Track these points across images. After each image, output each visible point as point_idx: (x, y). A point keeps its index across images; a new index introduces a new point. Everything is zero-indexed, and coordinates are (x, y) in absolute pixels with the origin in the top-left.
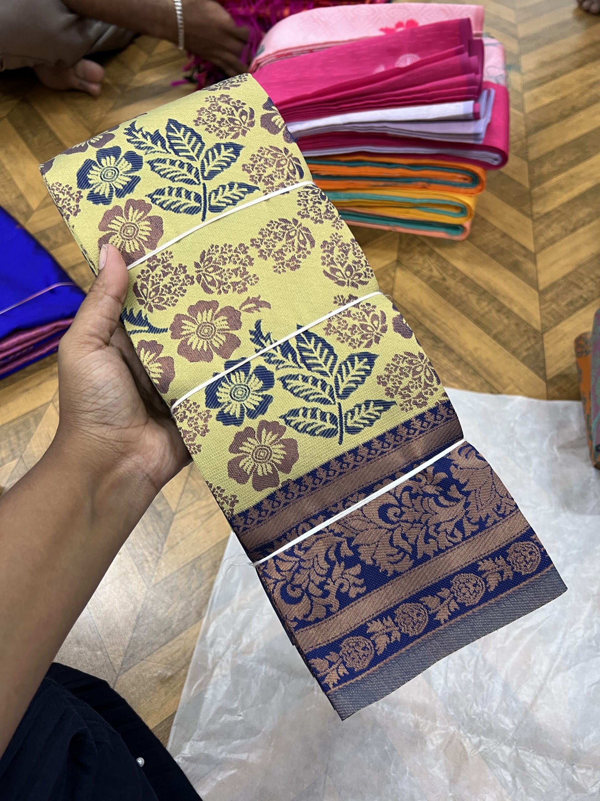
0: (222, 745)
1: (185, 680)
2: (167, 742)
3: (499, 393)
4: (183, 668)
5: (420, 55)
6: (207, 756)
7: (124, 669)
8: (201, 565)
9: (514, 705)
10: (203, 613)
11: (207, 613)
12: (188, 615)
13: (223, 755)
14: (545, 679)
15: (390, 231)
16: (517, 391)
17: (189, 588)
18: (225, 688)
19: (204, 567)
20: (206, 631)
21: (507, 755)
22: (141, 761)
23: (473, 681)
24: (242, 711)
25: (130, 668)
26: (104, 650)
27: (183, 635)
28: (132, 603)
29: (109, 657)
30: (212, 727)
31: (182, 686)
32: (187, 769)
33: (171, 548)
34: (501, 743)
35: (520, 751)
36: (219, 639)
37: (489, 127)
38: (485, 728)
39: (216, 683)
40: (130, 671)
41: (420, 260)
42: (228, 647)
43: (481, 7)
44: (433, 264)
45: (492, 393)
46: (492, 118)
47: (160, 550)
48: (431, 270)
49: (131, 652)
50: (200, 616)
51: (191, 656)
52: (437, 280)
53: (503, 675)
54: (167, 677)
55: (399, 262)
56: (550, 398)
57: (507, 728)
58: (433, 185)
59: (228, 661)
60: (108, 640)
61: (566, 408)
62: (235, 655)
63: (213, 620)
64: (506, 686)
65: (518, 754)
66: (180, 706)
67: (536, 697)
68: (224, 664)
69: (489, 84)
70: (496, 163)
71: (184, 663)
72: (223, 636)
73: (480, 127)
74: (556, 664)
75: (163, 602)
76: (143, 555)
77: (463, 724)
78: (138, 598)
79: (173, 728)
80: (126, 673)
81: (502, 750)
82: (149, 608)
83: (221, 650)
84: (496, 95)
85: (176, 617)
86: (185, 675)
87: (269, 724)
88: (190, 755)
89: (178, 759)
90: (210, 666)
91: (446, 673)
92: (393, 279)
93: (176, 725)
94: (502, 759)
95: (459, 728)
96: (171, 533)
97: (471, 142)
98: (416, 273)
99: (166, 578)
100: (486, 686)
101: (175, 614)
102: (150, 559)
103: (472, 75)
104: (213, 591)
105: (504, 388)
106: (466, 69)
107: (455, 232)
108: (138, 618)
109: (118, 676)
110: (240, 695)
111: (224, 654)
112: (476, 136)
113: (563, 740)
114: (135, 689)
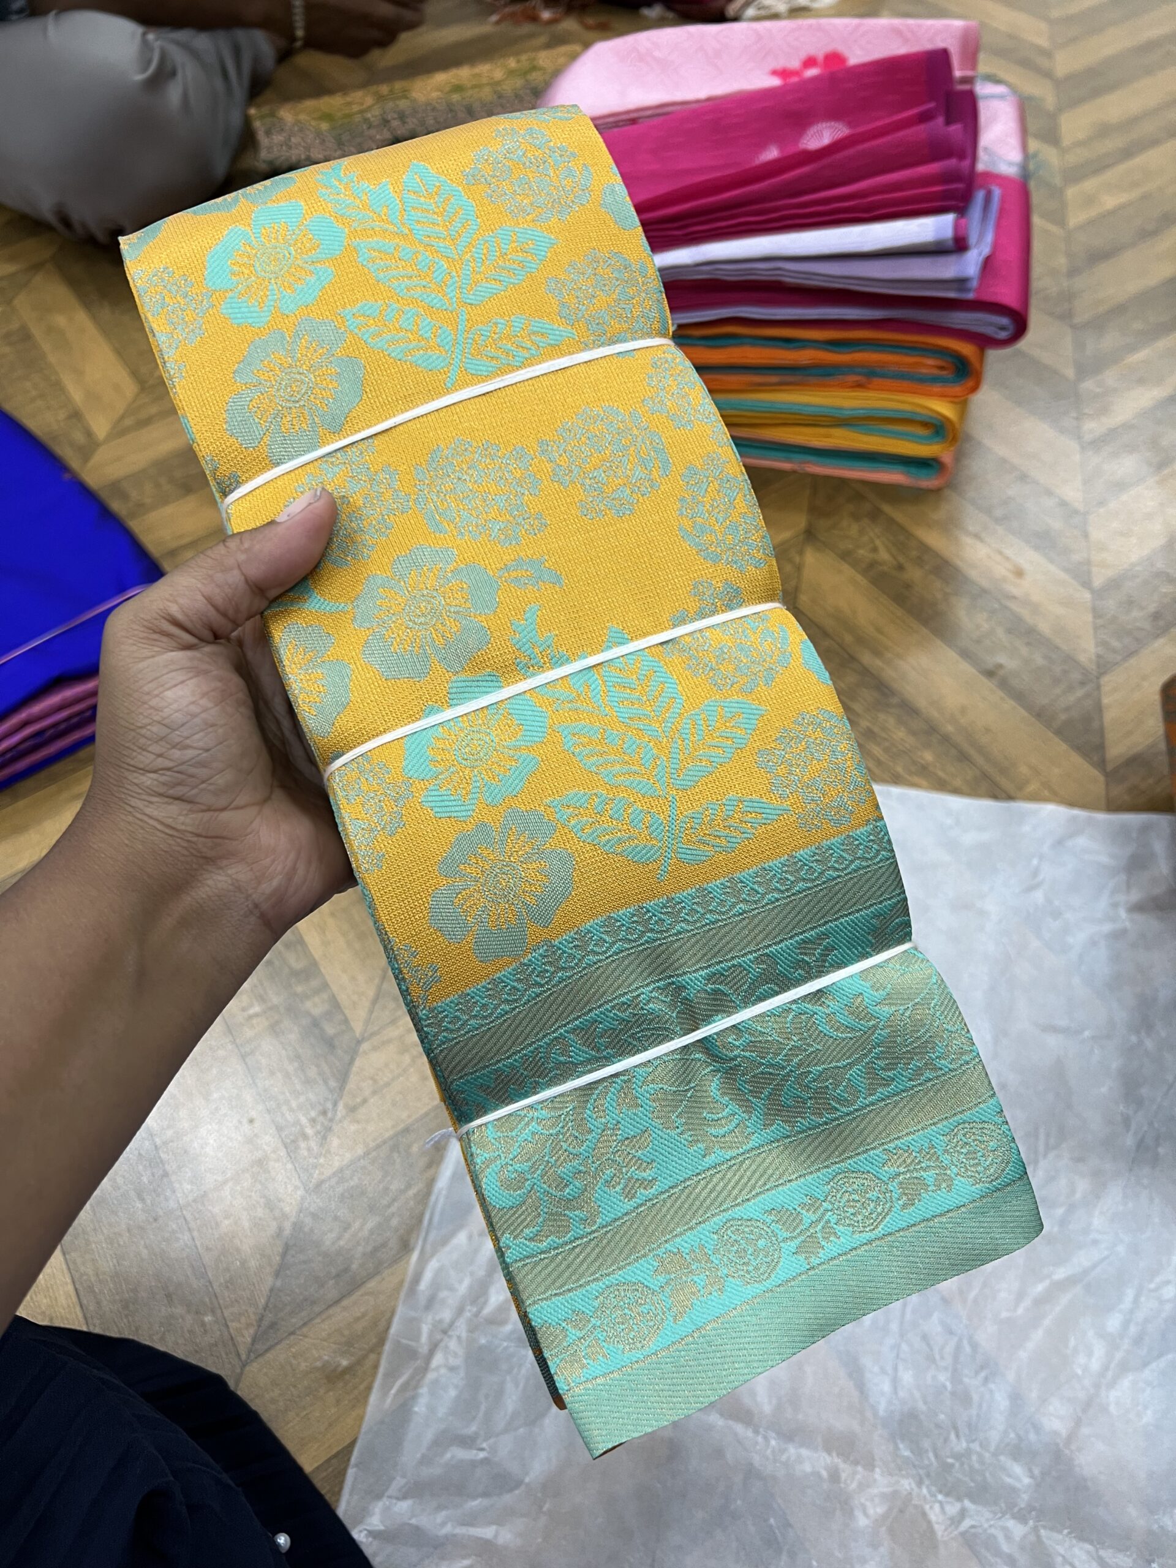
0: (446, 1508)
1: (374, 1375)
2: (338, 1501)
3: (1010, 798)
4: (372, 1350)
5: (850, 124)
6: (417, 1529)
7: (255, 1353)
8: (410, 1146)
9: (1032, 1436)
10: (412, 1241)
11: (420, 1242)
12: (384, 1245)
13: (448, 1529)
14: (1097, 1386)
15: (794, 472)
16: (1046, 793)
17: (386, 1189)
18: (453, 1393)
19: (415, 1149)
20: (417, 1278)
21: (1018, 1539)
22: (283, 1540)
23: (948, 1384)
24: (485, 1440)
25: (267, 1351)
26: (219, 1311)
27: (372, 1284)
28: (275, 1219)
29: (227, 1326)
30: (427, 1472)
31: (369, 1388)
32: (375, 1554)
33: (352, 1110)
34: (1004, 1514)
35: (1043, 1532)
36: (443, 1294)
37: (988, 264)
38: (972, 1484)
39: (436, 1382)
40: (269, 1356)
41: (854, 529)
42: (460, 1311)
43: (972, 23)
44: (878, 537)
45: (995, 797)
46: (996, 245)
47: (330, 1115)
48: (875, 550)
49: (269, 1317)
50: (406, 1247)
51: (388, 1328)
52: (885, 568)
53: (1011, 1376)
54: (340, 1369)
55: (810, 535)
56: (1113, 806)
57: (1018, 1485)
58: (877, 381)
59: (459, 1338)
60: (226, 1294)
61: (1145, 829)
62: (473, 1329)
63: (433, 1255)
64: (1016, 1398)
65: (1038, 1537)
66: (365, 1427)
67: (1078, 1423)
68: (453, 1344)
69: (990, 177)
70: (1003, 335)
71: (374, 1340)
72: (451, 1289)
73: (970, 264)
74: (1119, 1355)
75: (336, 1218)
76: (297, 1122)
77: (928, 1475)
78: (287, 1209)
79: (351, 1472)
80: (261, 1360)
81: (1005, 1529)
82: (306, 1229)
83: (446, 1315)
84: (1003, 200)
85: (360, 1249)
86: (376, 1367)
87: (537, 1469)
88: (382, 1528)
89: (359, 1535)
90: (424, 1349)
91: (896, 1369)
92: (799, 568)
93: (356, 1465)
94: (1005, 1547)
95: (920, 1483)
96: (353, 1079)
97: (952, 295)
98: (845, 556)
99: (341, 1170)
100: (975, 1397)
101: (358, 1243)
102: (309, 1131)
103: (952, 162)
104: (433, 1198)
105: (1020, 788)
106: (939, 150)
107: (924, 472)
108: (287, 1248)
109: (244, 1365)
110: (483, 1408)
111: (451, 1324)
112: (961, 283)
113: (1132, 1511)
114: (277, 1392)
